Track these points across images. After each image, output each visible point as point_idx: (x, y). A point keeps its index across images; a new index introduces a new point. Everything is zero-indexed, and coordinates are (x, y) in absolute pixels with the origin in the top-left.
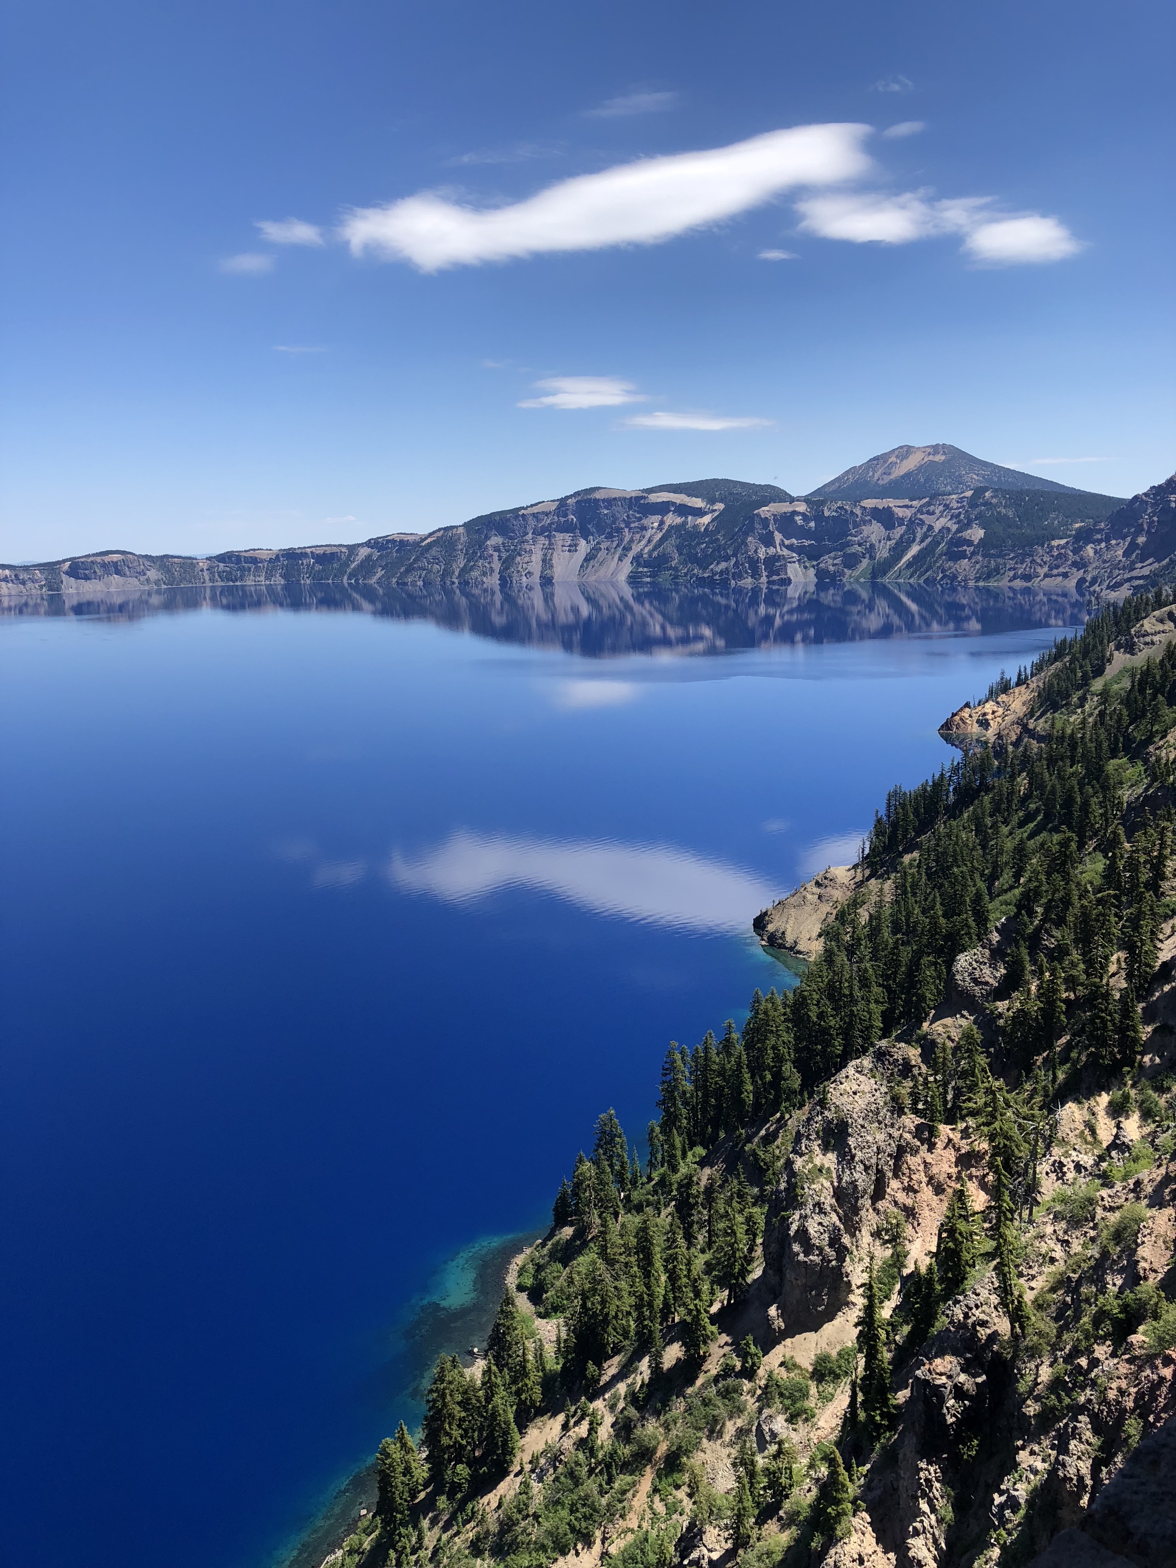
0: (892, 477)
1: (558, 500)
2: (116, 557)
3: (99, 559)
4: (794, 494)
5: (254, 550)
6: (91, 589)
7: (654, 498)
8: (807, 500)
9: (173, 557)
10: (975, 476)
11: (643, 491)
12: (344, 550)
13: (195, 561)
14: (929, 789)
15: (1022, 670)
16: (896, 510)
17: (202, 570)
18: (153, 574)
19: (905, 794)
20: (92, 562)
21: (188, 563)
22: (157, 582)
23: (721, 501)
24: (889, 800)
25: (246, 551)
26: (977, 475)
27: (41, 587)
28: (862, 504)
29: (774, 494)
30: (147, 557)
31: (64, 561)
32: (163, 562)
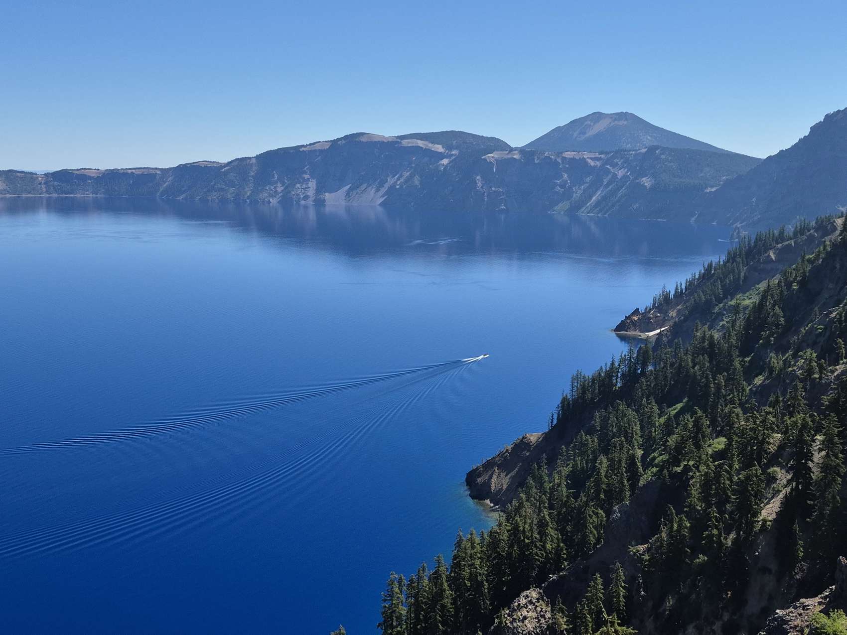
0: (587, 135)
1: (331, 141)
4: (513, 145)
7: (405, 143)
8: (522, 150)
10: (649, 137)
11: (398, 137)
14: (602, 375)
15: (679, 285)
16: (589, 161)
17: (41, 184)
19: (584, 377)
23: (457, 148)
24: (573, 383)
26: (651, 136)
28: (564, 155)
29: (496, 144)
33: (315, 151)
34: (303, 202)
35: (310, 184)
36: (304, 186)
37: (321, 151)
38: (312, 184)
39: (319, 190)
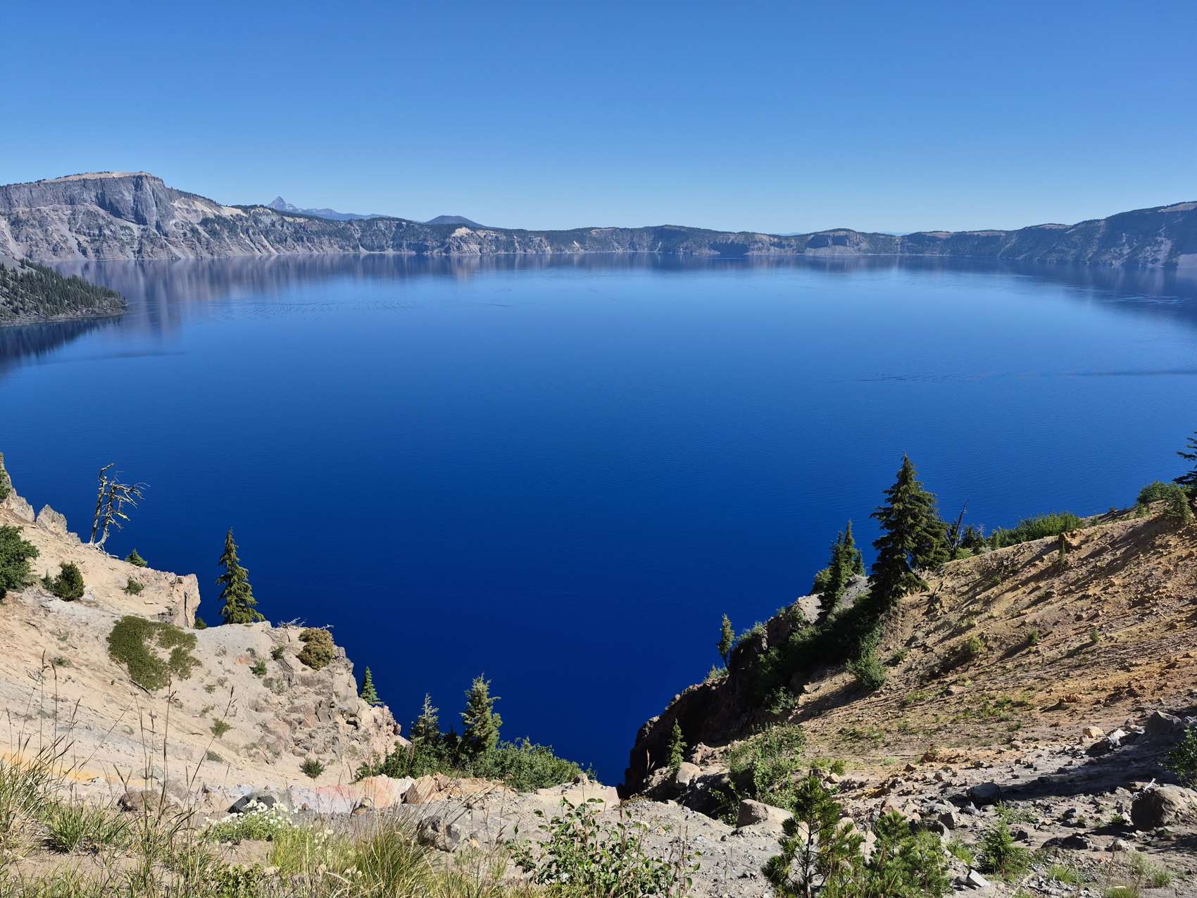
2: (842, 233)
3: (831, 234)
5: (937, 232)
6: (823, 253)
9: (879, 234)
12: (1003, 234)
13: (893, 238)
17: (897, 244)
18: (864, 245)
20: (827, 235)
21: (888, 239)
22: (864, 251)
25: (930, 232)
27: (794, 250)
30: (863, 234)
31: (811, 234)
32: (873, 238)
33: (1177, 212)
34: (1150, 265)
35: (1163, 247)
36: (1155, 248)
37: (1183, 212)
38: (1167, 246)
39: (1174, 253)
